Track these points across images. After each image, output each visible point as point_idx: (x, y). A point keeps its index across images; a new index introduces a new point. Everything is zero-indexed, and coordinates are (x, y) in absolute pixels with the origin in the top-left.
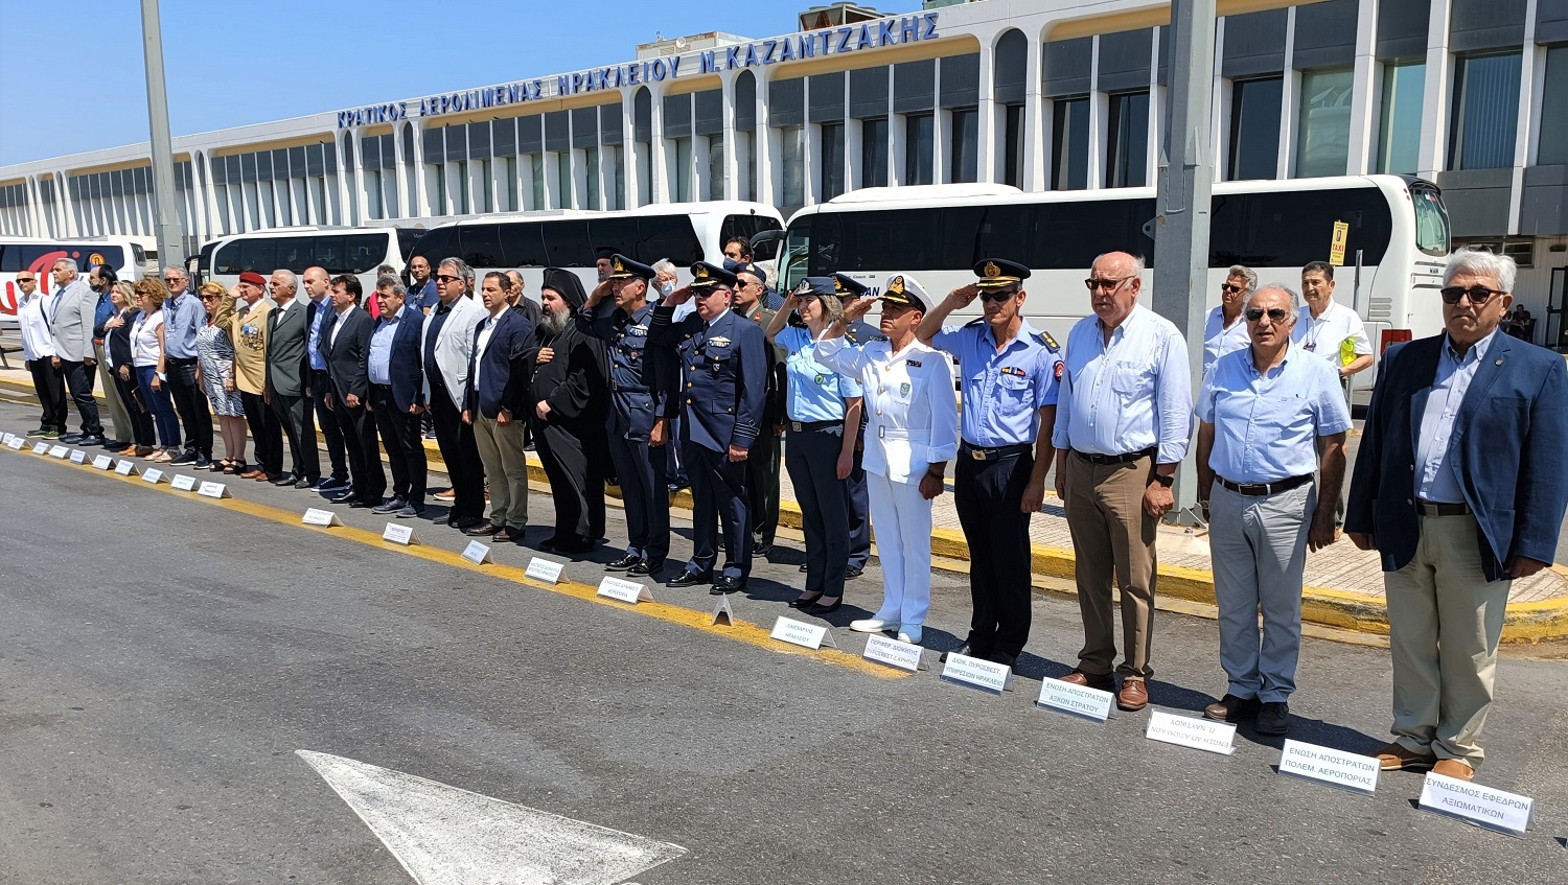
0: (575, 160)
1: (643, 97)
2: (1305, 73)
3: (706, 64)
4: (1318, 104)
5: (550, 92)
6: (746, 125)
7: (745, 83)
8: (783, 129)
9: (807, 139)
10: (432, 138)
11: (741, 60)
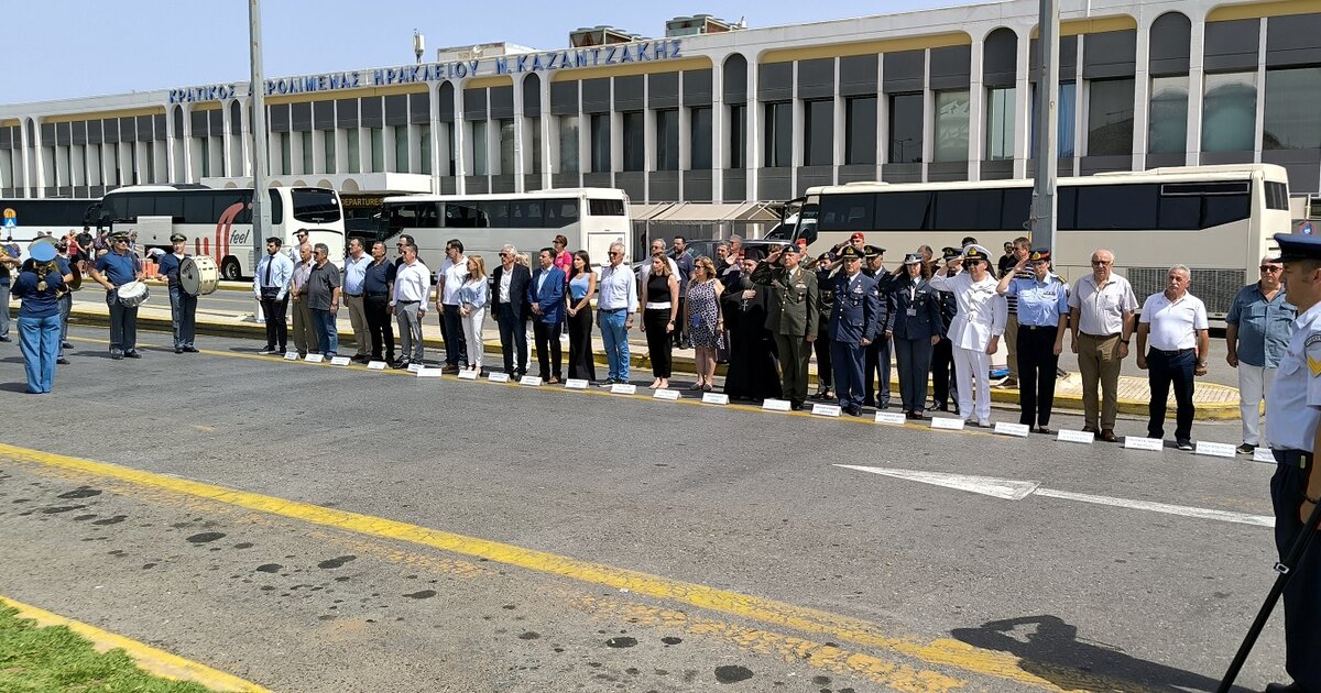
1: (446, 90)
2: (936, 92)
3: (499, 67)
4: (946, 112)
5: (367, 82)
6: (533, 115)
7: (531, 82)
8: (560, 116)
11: (529, 66)
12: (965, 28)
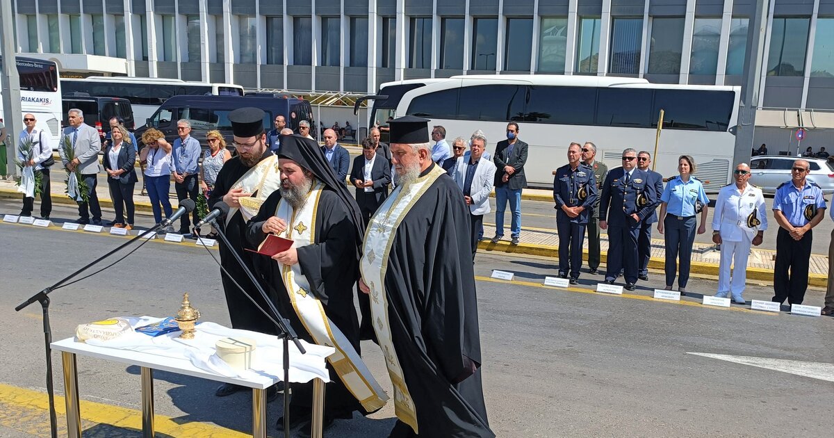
0: (84, 20)
2: (542, 17)
4: (549, 34)
8: (239, 16)
9: (257, 23)
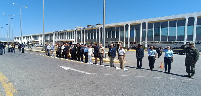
0: (71, 35)
1: (76, 31)
2: (121, 31)
3: (80, 29)
5: (69, 30)
6: (83, 33)
7: (83, 30)
9: (87, 34)
10: (60, 33)
11: (83, 29)
12: (123, 24)
